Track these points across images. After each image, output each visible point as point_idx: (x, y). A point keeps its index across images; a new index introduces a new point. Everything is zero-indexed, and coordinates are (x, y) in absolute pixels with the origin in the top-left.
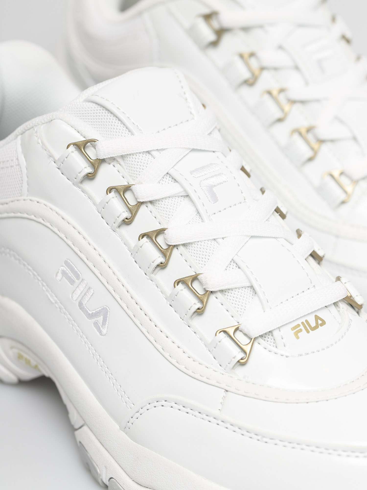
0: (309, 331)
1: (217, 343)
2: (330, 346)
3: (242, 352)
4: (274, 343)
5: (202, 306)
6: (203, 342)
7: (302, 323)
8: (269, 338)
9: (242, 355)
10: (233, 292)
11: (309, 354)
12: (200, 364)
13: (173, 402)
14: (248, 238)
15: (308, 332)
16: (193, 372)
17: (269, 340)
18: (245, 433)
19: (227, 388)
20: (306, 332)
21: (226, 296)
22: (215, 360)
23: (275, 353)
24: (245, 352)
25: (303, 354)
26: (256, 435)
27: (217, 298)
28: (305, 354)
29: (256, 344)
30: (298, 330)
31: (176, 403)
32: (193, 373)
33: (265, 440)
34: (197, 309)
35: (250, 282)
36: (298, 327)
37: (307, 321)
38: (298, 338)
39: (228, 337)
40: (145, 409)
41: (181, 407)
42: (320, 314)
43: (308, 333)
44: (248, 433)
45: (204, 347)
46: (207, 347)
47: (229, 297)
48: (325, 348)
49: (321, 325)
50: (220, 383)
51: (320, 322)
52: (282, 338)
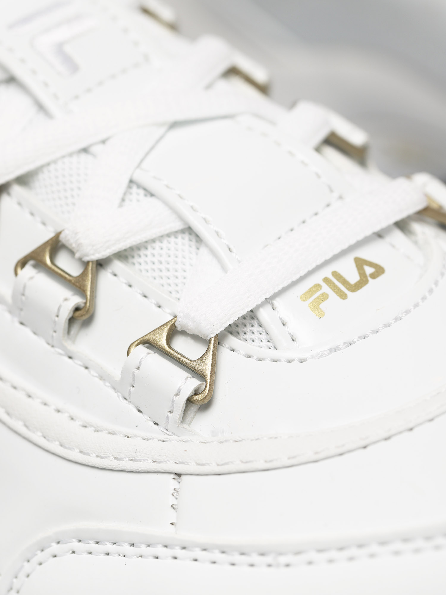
0: (346, 294)
1: (134, 372)
2: (403, 315)
3: (193, 377)
4: (268, 341)
5: (84, 301)
6: (107, 384)
7: (326, 280)
8: (253, 333)
9: (194, 383)
10: (149, 252)
11: (354, 343)
12: (110, 433)
13: (74, 540)
14: (162, 130)
15: (343, 296)
16: (98, 456)
17: (256, 336)
18: (237, 558)
19: (178, 469)
20: (338, 298)
21: (137, 266)
22: (141, 414)
23: (274, 362)
24: (201, 376)
25: (340, 347)
26: (262, 554)
27: (115, 275)
28: (344, 343)
29: (224, 353)
30: (318, 298)
31: (80, 541)
32: (99, 458)
33: (283, 560)
34: (74, 309)
35: (181, 218)
36: (317, 291)
37: (335, 274)
38: (321, 314)
39: (155, 353)
40: (22, 575)
41: (92, 546)
42: (365, 253)
43: (344, 299)
44: (243, 557)
45: (112, 392)
46: (118, 391)
47: (143, 267)
48: (390, 322)
49: (374, 276)
50: (161, 462)
51: (369, 270)
52: (284, 325)
